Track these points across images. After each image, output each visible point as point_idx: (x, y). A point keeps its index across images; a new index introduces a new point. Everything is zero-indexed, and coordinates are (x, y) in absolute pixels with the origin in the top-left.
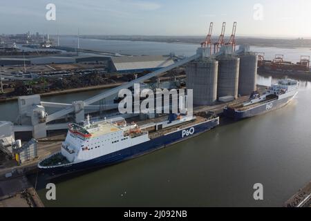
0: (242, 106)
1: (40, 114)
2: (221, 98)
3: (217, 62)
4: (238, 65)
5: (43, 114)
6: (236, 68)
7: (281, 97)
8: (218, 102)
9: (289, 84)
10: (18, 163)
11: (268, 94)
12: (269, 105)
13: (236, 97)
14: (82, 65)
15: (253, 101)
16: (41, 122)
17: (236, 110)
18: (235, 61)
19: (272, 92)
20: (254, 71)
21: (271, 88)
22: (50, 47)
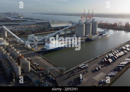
0: (92, 37)
1: (36, 39)
2: (86, 35)
3: (85, 25)
4: (91, 25)
5: (37, 39)
6: (90, 26)
7: (104, 35)
8: (85, 36)
9: (107, 31)
10: (34, 51)
11: (100, 34)
12: (100, 37)
13: (91, 35)
14: (38, 25)
15: (95, 36)
16: (36, 41)
17: (90, 38)
18: (90, 24)
19: (101, 33)
20: (96, 27)
21: (101, 32)
22: (23, 18)
